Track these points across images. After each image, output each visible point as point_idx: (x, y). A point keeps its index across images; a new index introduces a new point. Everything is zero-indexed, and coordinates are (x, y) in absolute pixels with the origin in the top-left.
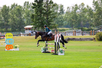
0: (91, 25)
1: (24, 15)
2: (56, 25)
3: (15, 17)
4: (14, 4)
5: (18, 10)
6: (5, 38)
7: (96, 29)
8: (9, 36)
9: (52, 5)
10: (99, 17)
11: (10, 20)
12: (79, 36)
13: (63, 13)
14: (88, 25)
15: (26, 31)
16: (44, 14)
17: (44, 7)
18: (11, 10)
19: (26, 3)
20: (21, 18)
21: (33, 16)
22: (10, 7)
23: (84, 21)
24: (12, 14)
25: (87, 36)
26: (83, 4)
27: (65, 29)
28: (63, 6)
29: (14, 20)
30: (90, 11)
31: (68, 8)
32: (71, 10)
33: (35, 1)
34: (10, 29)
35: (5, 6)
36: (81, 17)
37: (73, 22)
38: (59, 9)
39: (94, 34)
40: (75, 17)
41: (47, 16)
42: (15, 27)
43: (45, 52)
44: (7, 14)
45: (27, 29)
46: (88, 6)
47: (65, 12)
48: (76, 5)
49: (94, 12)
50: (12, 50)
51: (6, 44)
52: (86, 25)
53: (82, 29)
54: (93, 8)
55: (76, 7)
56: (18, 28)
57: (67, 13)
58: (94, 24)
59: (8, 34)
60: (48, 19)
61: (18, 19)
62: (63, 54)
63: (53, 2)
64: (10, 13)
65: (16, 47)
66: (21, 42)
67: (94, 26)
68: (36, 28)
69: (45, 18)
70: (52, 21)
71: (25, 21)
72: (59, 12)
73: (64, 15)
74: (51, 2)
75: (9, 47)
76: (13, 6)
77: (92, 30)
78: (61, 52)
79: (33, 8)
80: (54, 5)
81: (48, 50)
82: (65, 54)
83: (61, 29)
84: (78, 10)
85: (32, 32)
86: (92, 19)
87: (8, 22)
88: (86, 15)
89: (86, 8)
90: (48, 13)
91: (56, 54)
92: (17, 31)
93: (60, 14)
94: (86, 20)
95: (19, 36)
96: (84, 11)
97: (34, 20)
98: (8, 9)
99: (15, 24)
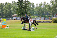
0: (50, 14)
1: (12, 8)
2: (30, 14)
3: (7, 9)
4: (7, 2)
5: (9, 5)
6: (2, 21)
7: (52, 16)
8: (4, 20)
9: (28, 3)
10: (54, 9)
11: (4, 11)
12: (43, 20)
13: (34, 7)
14: (48, 14)
15: (13, 17)
16: (23, 8)
17: (24, 4)
18: (5, 5)
19: (13, 2)
20: (10, 10)
21: (17, 9)
22: (4, 4)
23: (46, 12)
24: (6, 8)
25: (48, 20)
26: (45, 3)
27: (35, 16)
28: (34, 3)
29: (6, 11)
30: (49, 6)
31: (37, 4)
32: (38, 6)
33: (18, 1)
34: (4, 16)
35: (2, 3)
36: (44, 9)
37: (39, 12)
38: (32, 5)
39: (51, 19)
40: (41, 9)
41: (25, 9)
42: (7, 15)
43: (24, 29)
44: (3, 8)
45: (14, 16)
46: (48, 4)
47: (35, 7)
48: (41, 3)
49: (52, 7)
50: (6, 28)
51: (2, 25)
52: (47, 14)
53: (44, 16)
54: (51, 5)
55: (41, 4)
56: (9, 16)
57: (36, 7)
58: (51, 13)
59: (3, 19)
60: (25, 10)
61: (9, 11)
62: (34, 30)
63: (28, 1)
64: (4, 8)
65: (8, 27)
66: (10, 24)
67: (51, 15)
68: (19, 16)
69: (24, 10)
70: (28, 12)
71: (13, 12)
72: (32, 7)
73: (34, 9)
74: (27, 1)
75: (4, 26)
76: (6, 3)
77: (50, 17)
78: (33, 29)
79: (17, 4)
80: (29, 3)
81: (26, 28)
82: (35, 30)
83: (33, 16)
84: (42, 6)
85: (17, 18)
86: (50, 11)
87: (3, 12)
88: (47, 8)
89: (47, 4)
90: (25, 8)
91: (30, 30)
92: (8, 17)
93: (32, 8)
94: (47, 11)
95: (9, 21)
96: (46, 6)
97: (18, 11)
98: (3, 5)
99: (7, 13)
